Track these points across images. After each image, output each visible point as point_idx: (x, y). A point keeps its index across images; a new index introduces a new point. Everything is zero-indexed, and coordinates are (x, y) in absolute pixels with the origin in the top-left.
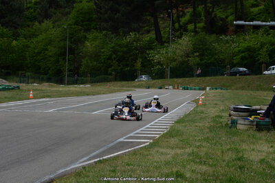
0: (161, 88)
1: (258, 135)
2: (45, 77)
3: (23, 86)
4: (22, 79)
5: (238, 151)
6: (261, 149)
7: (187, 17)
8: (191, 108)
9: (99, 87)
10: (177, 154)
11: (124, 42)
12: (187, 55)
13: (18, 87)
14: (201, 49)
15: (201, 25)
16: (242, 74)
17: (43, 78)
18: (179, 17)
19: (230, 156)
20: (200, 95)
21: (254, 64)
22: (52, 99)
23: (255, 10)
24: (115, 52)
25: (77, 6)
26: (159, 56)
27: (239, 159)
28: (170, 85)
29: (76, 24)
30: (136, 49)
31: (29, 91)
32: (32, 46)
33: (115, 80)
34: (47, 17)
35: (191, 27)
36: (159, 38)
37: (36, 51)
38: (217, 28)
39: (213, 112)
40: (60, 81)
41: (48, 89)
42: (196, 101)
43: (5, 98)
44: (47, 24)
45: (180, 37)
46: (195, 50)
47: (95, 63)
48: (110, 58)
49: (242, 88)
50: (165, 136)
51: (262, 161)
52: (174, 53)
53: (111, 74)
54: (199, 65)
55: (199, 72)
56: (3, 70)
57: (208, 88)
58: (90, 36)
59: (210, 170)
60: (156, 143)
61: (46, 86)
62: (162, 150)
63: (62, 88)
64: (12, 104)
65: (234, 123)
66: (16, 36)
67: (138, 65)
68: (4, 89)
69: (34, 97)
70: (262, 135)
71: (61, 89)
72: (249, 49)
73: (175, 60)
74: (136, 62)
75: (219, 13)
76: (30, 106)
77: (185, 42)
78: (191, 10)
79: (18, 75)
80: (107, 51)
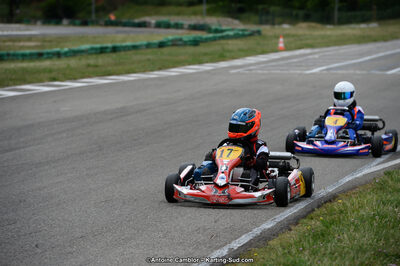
2: (301, 13)
3: (266, 29)
4: (264, 18)
13: (259, 32)
17: (297, 16)
22: (316, 50)
31: (278, 37)
40: (326, 19)
41: (307, 32)
43: (240, 50)
56: (233, 5)
61: (303, 29)
63: (330, 31)
64: (251, 60)
68: (236, 37)
69: (287, 48)
71: (329, 33)
76: (281, 63)
79: (256, 12)
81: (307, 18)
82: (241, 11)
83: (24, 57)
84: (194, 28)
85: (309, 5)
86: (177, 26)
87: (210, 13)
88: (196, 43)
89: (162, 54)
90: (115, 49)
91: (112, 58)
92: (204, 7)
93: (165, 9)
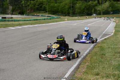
0: (100, 18)
2: (65, 15)
11: (88, 4)
12: (108, 8)
14: (112, 6)
24: (86, 7)
26: (99, 8)
28: (103, 17)
30: (92, 6)
32: (61, 5)
36: (99, 2)
37: (62, 7)
40: (70, 16)
45: (106, 2)
46: (110, 6)
47: (79, 10)
48: (84, 9)
52: (104, 7)
53: (84, 14)
55: (112, 13)
57: (115, 18)
58: (78, 2)
66: (56, 3)
67: (93, 11)
73: (104, 9)
74: (92, 10)
77: (107, 4)
79: (57, 14)
80: (83, 7)
85: (66, 13)
87: (48, 14)
92: (47, 13)
93: (40, 13)
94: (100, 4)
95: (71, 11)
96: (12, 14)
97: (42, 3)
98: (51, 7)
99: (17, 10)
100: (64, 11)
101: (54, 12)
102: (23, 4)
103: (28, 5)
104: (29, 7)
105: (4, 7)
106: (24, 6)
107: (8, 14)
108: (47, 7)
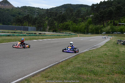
1: (122, 46)
3: (77, 34)
5: (118, 49)
6: (123, 49)
7: (110, 22)
8: (109, 40)
9: (92, 35)
10: (106, 49)
11: (97, 26)
12: (109, 30)
14: (112, 28)
15: (112, 24)
16: (120, 34)
18: (108, 22)
19: (117, 50)
20: (111, 37)
21: (122, 32)
23: (123, 21)
25: (89, 20)
26: (104, 29)
27: (118, 51)
29: (88, 23)
30: (99, 28)
33: (95, 34)
34: (83, 21)
35: (110, 24)
37: (80, 28)
38: (115, 24)
39: (114, 41)
40: (85, 34)
42: (111, 39)
44: (83, 23)
45: (108, 26)
47: (91, 30)
49: (120, 36)
50: (104, 45)
51: (123, 51)
54: (111, 31)
58: (90, 25)
59: (112, 53)
60: (102, 47)
61: (82, 35)
62: (103, 48)
63: (85, 35)
64: (75, 38)
65: (118, 43)
66: (77, 25)
67: (100, 31)
70: (123, 46)
72: (121, 29)
73: (106, 30)
75: (116, 22)
77: (109, 27)
78: (110, 21)
80: (94, 28)
81: (82, 33)
82: (75, 32)
83: (49, 36)
84: (69, 34)
86: (67, 33)
88: (69, 35)
89: (65, 36)
90: (59, 35)
91: (59, 36)
92: (71, 31)
94: (104, 27)
95: (86, 31)
96: (49, 31)
97: (68, 25)
98: (73, 28)
99: (52, 29)
100: (81, 31)
101: (75, 31)
102: (56, 25)
103: (59, 26)
104: (60, 28)
105: (44, 27)
106: (56, 26)
107: (46, 31)
108: (71, 27)
